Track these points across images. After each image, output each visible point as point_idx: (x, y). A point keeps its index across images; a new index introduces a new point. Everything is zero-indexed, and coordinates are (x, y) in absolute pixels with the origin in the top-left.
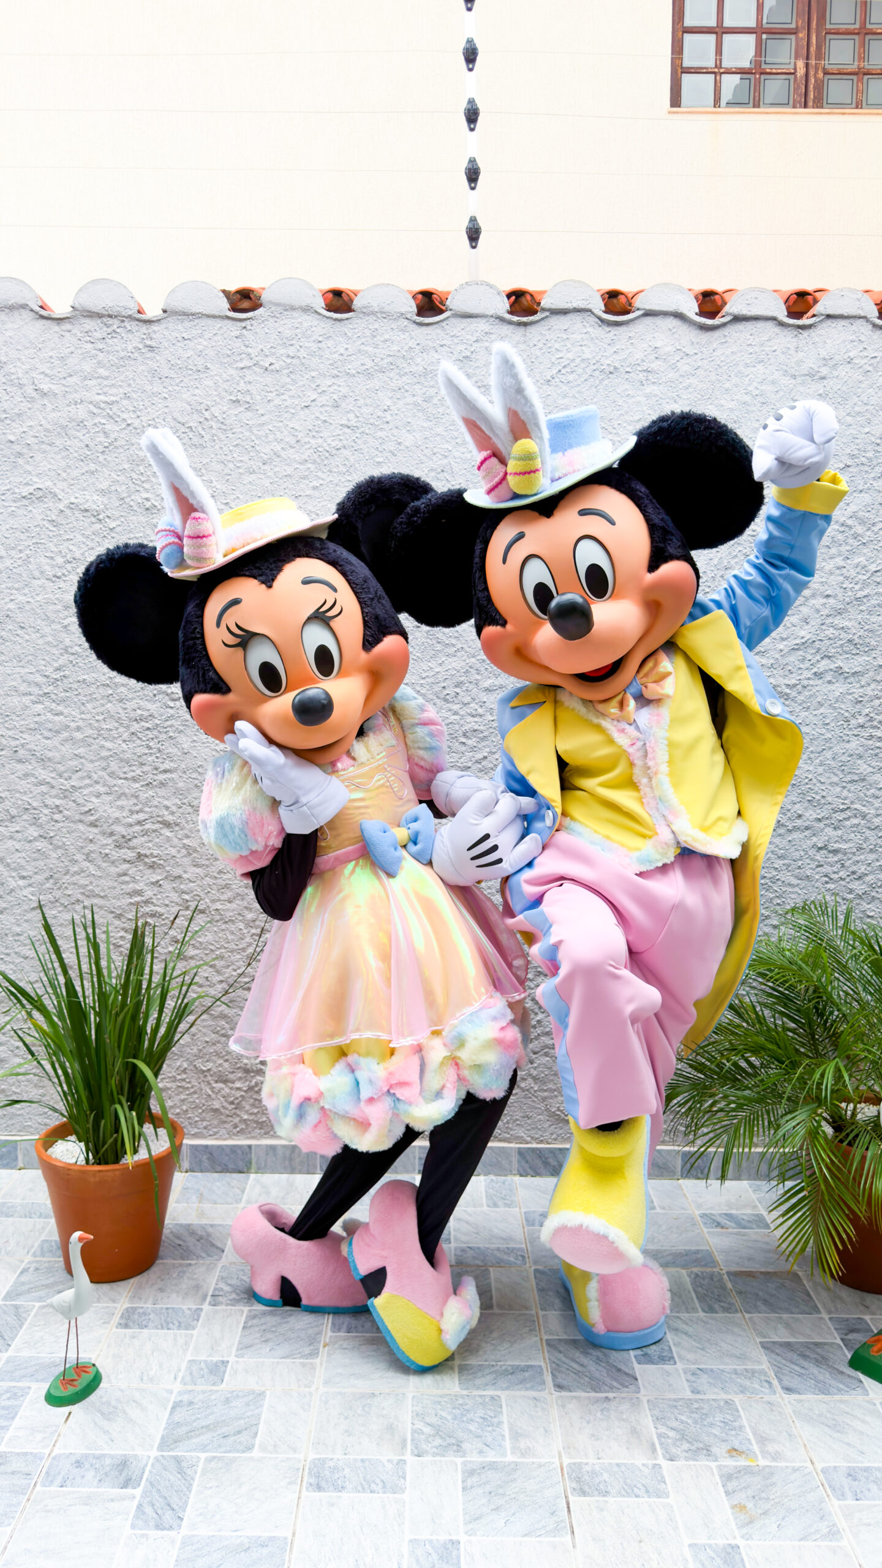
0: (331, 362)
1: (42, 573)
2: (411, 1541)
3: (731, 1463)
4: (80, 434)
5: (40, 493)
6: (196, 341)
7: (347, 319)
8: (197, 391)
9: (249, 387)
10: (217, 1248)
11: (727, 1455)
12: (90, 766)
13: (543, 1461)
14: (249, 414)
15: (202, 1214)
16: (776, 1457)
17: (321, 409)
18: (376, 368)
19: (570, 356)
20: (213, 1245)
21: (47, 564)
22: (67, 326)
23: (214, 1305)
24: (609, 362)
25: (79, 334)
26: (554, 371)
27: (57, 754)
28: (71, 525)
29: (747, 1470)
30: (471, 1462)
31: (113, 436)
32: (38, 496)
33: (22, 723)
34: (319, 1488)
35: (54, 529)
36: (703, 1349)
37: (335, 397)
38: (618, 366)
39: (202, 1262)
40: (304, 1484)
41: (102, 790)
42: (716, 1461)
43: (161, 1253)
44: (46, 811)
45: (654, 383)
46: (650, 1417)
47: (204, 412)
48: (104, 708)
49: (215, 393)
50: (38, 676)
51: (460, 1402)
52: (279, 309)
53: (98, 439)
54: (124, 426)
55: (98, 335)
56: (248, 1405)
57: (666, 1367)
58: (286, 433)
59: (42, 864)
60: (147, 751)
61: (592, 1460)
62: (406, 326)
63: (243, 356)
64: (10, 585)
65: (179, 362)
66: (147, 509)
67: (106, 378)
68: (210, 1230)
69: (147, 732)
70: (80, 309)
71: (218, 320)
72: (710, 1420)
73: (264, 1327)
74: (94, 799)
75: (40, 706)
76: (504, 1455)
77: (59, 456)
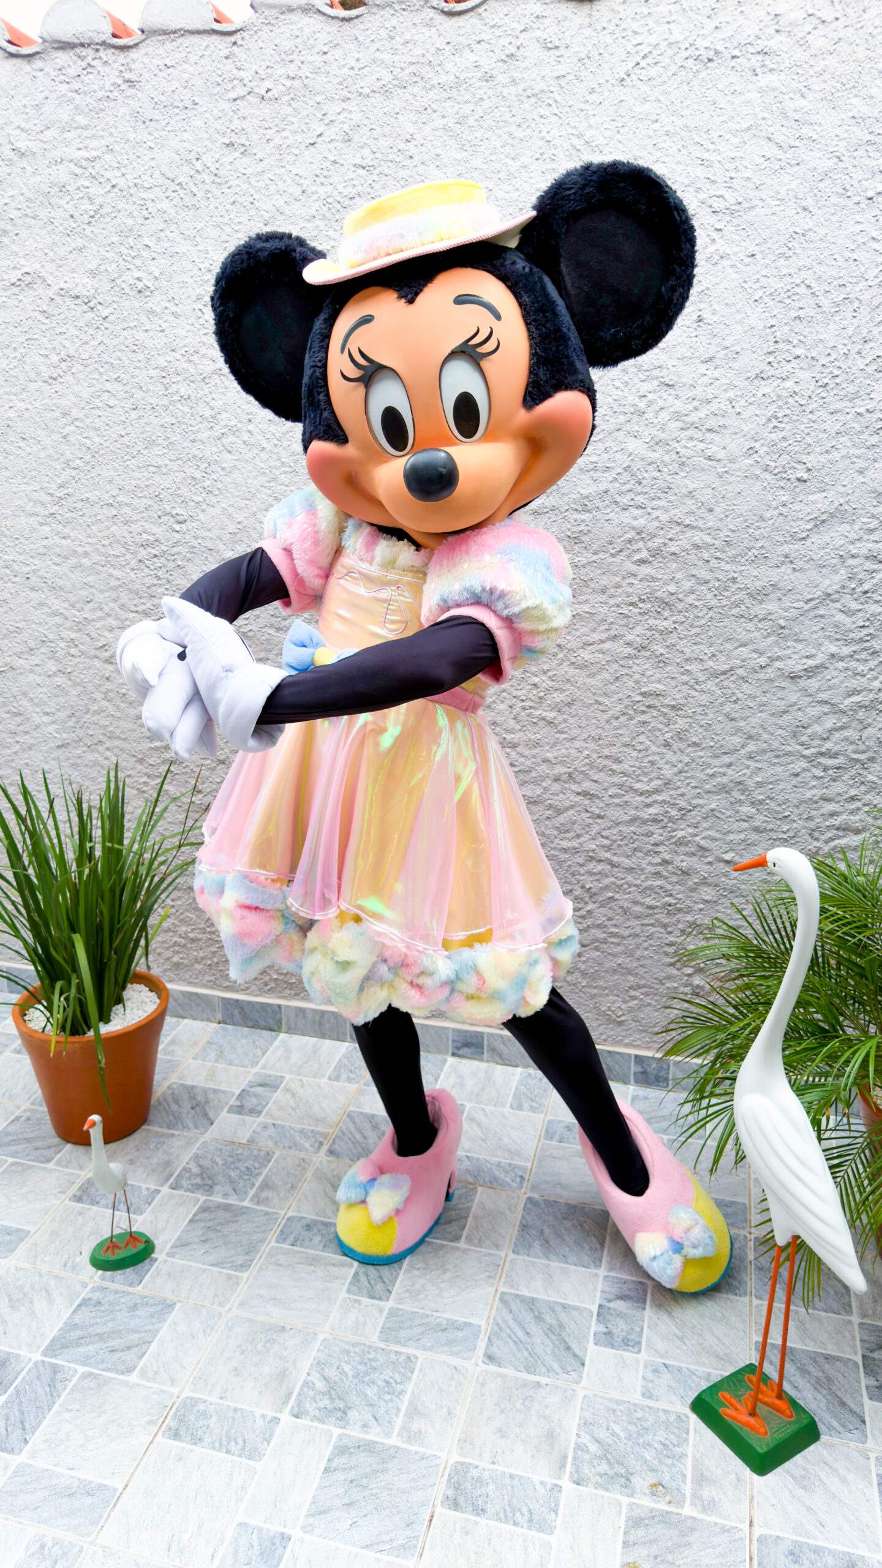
0: (340, 79)
1: (38, 374)
2: (240, 1524)
3: (648, 1503)
4: (63, 202)
5: (28, 279)
6: (180, 68)
7: (357, 17)
8: (186, 136)
9: (245, 124)
10: (209, 1119)
11: (647, 1492)
12: (100, 597)
13: (428, 1452)
14: (246, 160)
15: (212, 1075)
16: (709, 1506)
17: (329, 146)
18: (395, 82)
19: (652, 40)
20: (206, 1115)
21: (42, 363)
22: (38, 63)
23: (174, 1189)
24: (708, 44)
25: (53, 73)
26: (631, 65)
27: (67, 583)
28: (62, 316)
29: (665, 1518)
30: (348, 1436)
31: (97, 202)
32: (25, 282)
33: (32, 546)
34: (176, 1435)
35: (47, 321)
36: (681, 1339)
37: (346, 128)
38: (720, 48)
39: (185, 1133)
40: (165, 1425)
41: (115, 623)
42: (632, 1496)
43: (151, 1117)
44: (62, 645)
45: (771, 70)
46: (577, 1418)
47: (194, 162)
48: (109, 532)
49: (206, 136)
50: (43, 494)
51: (370, 1356)
52: (274, 12)
53: (82, 208)
54: (109, 188)
55: (72, 72)
56: (152, 1316)
57: (626, 1354)
58: (289, 181)
59: (63, 700)
60: (156, 582)
61: (485, 1464)
62: (432, 19)
63: (235, 82)
64: (7, 389)
65: (163, 98)
66: (140, 292)
67: (85, 128)
68: (211, 1096)
69: (155, 560)
70: (49, 39)
71: (204, 37)
72: (648, 1438)
73: (210, 1224)
74: (107, 634)
75: (47, 528)
76: (388, 1435)
77: (45, 231)
